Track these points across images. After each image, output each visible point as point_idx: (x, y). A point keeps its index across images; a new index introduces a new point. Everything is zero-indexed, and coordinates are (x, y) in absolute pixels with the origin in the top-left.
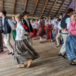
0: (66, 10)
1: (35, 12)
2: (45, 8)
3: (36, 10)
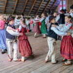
0: (51, 7)
1: (24, 11)
2: (34, 7)
3: (25, 9)
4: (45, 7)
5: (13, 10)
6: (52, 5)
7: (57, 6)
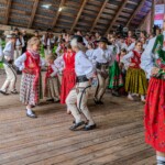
4: (114, 16)
5: (30, 19)
6: (132, 14)
7: (144, 17)
